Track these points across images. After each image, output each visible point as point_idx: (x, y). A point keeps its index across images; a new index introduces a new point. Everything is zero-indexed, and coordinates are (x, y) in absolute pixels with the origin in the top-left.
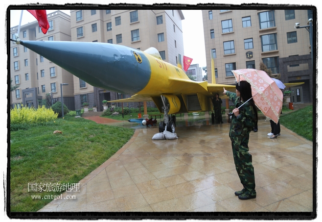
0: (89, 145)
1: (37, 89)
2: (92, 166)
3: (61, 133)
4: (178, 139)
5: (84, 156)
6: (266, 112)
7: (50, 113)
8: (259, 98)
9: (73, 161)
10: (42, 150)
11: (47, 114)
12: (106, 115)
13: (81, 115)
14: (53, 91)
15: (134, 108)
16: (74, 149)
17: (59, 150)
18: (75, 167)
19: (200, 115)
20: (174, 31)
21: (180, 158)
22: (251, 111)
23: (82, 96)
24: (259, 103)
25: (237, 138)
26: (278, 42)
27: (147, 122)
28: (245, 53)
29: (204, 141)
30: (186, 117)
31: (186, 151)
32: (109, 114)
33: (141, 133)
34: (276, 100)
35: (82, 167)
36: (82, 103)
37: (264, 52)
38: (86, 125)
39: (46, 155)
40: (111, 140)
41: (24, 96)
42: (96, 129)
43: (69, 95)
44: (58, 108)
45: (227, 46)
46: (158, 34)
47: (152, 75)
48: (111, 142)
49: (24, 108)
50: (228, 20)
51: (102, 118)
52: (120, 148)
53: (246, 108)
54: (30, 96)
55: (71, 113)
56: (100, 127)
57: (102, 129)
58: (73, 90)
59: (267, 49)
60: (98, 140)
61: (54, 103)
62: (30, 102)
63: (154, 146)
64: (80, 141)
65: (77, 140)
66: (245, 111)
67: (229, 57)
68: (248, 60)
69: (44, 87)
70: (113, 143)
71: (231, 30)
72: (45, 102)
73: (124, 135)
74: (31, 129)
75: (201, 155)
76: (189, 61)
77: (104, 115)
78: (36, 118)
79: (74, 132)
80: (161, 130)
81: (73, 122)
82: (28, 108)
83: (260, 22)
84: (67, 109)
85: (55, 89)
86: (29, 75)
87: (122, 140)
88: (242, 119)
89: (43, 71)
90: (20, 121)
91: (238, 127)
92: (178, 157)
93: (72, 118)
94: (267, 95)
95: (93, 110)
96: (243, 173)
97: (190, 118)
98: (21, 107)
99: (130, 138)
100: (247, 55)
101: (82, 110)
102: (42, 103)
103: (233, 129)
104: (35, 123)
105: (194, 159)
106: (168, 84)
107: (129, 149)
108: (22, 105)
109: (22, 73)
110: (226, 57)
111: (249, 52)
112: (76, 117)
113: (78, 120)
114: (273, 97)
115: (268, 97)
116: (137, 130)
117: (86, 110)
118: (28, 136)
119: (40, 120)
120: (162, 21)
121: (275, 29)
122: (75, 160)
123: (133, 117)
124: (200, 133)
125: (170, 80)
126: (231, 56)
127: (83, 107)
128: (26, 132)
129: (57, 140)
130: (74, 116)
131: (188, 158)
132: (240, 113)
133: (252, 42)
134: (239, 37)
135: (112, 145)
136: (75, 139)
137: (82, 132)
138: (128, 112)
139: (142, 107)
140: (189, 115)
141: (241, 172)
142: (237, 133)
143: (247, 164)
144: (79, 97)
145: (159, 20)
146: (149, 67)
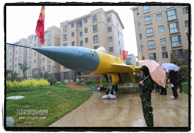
0: (66, 101)
1: (40, 69)
2: (66, 112)
3: (51, 94)
4: (117, 98)
5: (62, 106)
6: (159, 82)
7: (46, 82)
8: (154, 75)
9: (56, 109)
10: (40, 102)
11: (44, 83)
12: (78, 84)
13: (64, 84)
14: (49, 70)
15: (94, 80)
16: (57, 103)
17: (49, 103)
18: (56, 112)
19: (134, 85)
20: (119, 36)
21: (116, 109)
22: (150, 82)
23: (65, 73)
24: (154, 78)
25: (144, 97)
26: (181, 40)
27: (101, 89)
28: (161, 47)
29: (132, 100)
30: (125, 86)
31: (120, 106)
32: (80, 84)
33: (96, 95)
34: (162, 74)
35: (61, 113)
36: (65, 77)
37: (173, 47)
38: (65, 90)
39: (42, 105)
40: (78, 98)
41: (33, 73)
42: (71, 92)
43: (57, 72)
44: (51, 80)
45: (150, 43)
46: (109, 38)
47: (100, 63)
48: (78, 99)
49: (32, 79)
50: (150, 28)
51: (75, 86)
52: (83, 103)
53: (147, 81)
54: (36, 72)
55: (58, 82)
56: (73, 91)
57: (74, 92)
58: (60, 69)
59: (174, 45)
60: (71, 98)
61: (49, 77)
62: (36, 76)
63: (102, 102)
64: (61, 98)
65: (59, 98)
66: (147, 82)
67: (151, 50)
68: (163, 51)
69: (44, 67)
70: (79, 100)
71: (152, 34)
72: (44, 76)
73: (86, 96)
74: (35, 91)
75: (128, 108)
76: (126, 53)
77: (77, 84)
78: (38, 85)
79: (58, 93)
80: (107, 94)
81: (58, 88)
82: (34, 79)
83: (170, 29)
84: (56, 81)
85: (50, 69)
86: (37, 61)
87: (85, 98)
88: (146, 86)
89: (44, 59)
90: (30, 86)
91: (144, 92)
92: (114, 109)
93: (58, 85)
94: (156, 72)
95: (70, 81)
96: (147, 118)
97: (128, 86)
98: (31, 79)
99: (89, 98)
100: (163, 49)
101: (64, 81)
102: (42, 77)
103: (141, 93)
104: (37, 88)
105: (124, 110)
106: (111, 67)
107: (88, 103)
108: (32, 78)
109: (33, 60)
110: (150, 50)
111: (163, 47)
112: (61, 85)
113: (61, 87)
114: (160, 73)
115: (157, 73)
116: (95, 93)
117: (67, 81)
118: (33, 94)
119: (41, 86)
120: (111, 30)
121: (179, 33)
122: (57, 108)
123: (94, 86)
124: (130, 96)
125: (111, 65)
126: (152, 50)
127: (65, 79)
128: (33, 92)
129: (48, 97)
130: (59, 84)
131: (120, 109)
132: (144, 83)
133: (165, 41)
134: (157, 38)
135: (78, 101)
136: (58, 97)
137: (63, 93)
138: (91, 83)
139: (99, 80)
140: (127, 85)
141: (146, 117)
142: (144, 95)
143: (149, 112)
144: (63, 73)
145: (110, 30)
146: (99, 58)
